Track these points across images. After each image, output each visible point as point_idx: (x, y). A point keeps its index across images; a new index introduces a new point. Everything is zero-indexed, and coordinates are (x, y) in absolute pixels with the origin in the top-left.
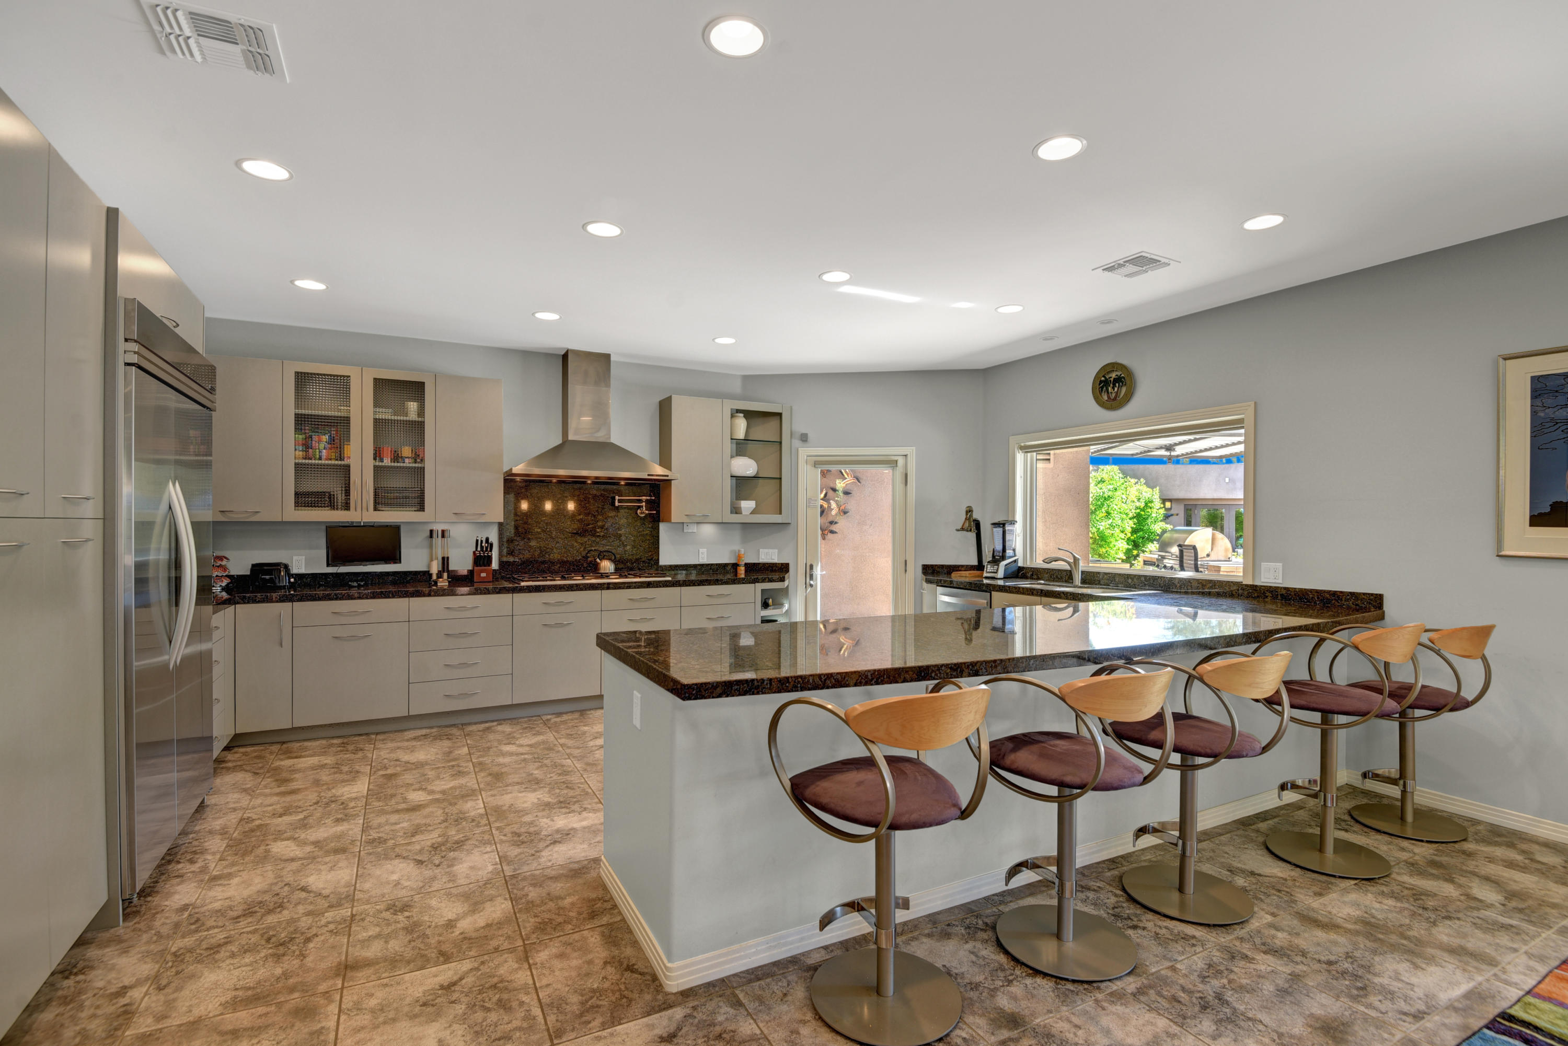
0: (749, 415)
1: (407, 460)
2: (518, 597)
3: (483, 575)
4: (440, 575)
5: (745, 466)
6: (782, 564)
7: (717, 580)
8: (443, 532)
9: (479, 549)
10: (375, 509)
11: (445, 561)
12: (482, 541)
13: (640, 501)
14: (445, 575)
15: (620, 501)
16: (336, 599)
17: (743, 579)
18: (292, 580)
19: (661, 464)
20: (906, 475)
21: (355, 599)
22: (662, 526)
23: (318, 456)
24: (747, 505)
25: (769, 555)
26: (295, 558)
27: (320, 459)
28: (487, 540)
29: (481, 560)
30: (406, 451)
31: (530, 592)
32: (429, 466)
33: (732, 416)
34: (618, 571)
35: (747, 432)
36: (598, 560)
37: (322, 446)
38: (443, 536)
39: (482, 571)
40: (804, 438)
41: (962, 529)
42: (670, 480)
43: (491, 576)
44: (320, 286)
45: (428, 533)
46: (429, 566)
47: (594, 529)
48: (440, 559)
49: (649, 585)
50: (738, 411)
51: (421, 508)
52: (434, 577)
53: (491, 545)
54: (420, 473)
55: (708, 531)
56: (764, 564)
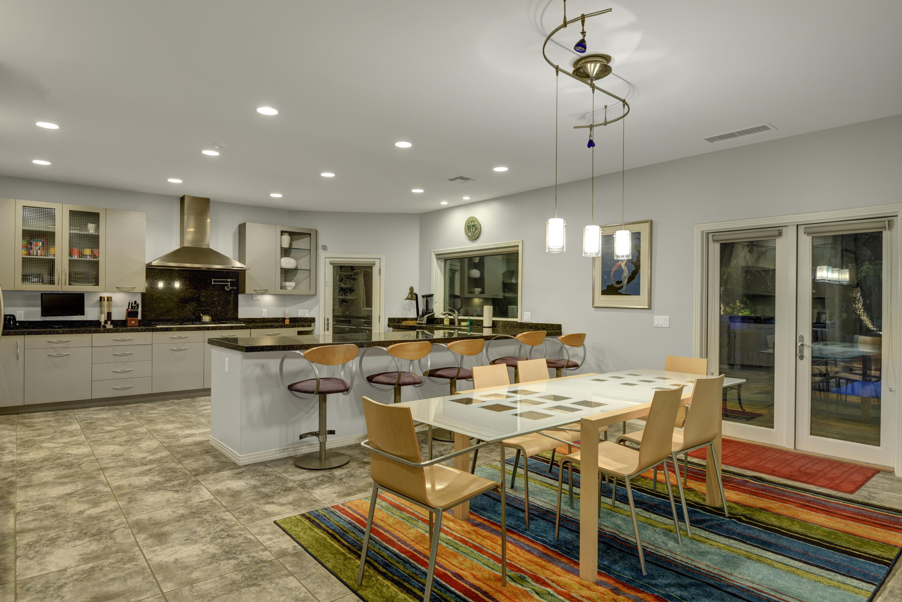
0: (291, 234)
1: (88, 257)
2: (156, 334)
3: (133, 322)
4: (106, 322)
5: (288, 263)
6: (311, 318)
7: (272, 326)
8: (108, 298)
9: (130, 307)
10: (70, 284)
11: (109, 314)
12: (132, 303)
13: (227, 282)
14: (109, 322)
15: (214, 281)
16: (50, 334)
17: (287, 325)
18: (18, 324)
19: (239, 261)
20: (380, 269)
21: (61, 334)
22: (240, 297)
23: (35, 254)
24: (290, 285)
25: (303, 313)
26: (18, 312)
27: (37, 255)
28: (135, 302)
29: (132, 314)
30: (87, 252)
31: (163, 331)
32: (101, 259)
33: (282, 235)
34: (213, 321)
35: (291, 244)
36: (202, 315)
37: (38, 248)
38: (108, 300)
39: (132, 320)
40: (325, 248)
41: (408, 298)
42: (245, 270)
43: (137, 323)
44: (47, 163)
45: (99, 299)
46: (100, 317)
47: (199, 297)
48: (106, 313)
49: (232, 328)
50: (285, 232)
51: (97, 284)
52: (103, 324)
53: (138, 305)
54: (96, 264)
55: (267, 299)
56: (301, 318)
